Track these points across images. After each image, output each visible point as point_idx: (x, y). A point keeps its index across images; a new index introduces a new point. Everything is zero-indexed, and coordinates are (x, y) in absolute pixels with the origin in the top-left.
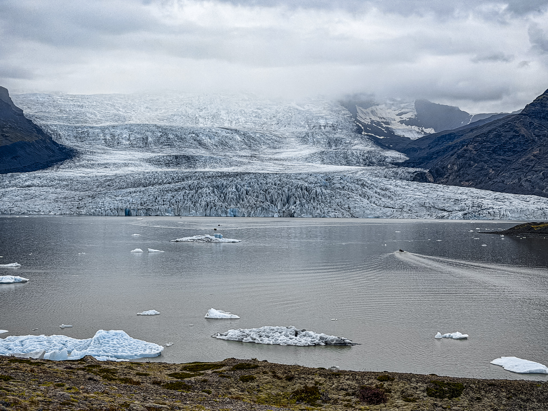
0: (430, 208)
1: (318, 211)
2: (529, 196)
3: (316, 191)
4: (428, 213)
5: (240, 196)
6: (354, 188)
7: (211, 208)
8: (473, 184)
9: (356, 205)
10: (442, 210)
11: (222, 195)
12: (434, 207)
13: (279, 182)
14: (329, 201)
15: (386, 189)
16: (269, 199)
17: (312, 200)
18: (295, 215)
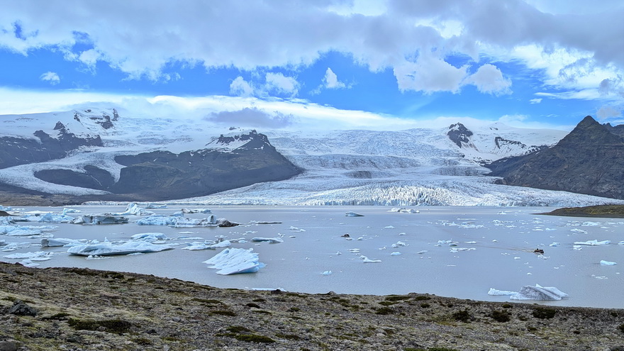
0: (504, 198)
5: (396, 192)
7: (381, 199)
8: (529, 186)
11: (387, 192)
13: (418, 185)
14: (445, 194)
15: (478, 188)
16: (412, 194)
17: (436, 194)
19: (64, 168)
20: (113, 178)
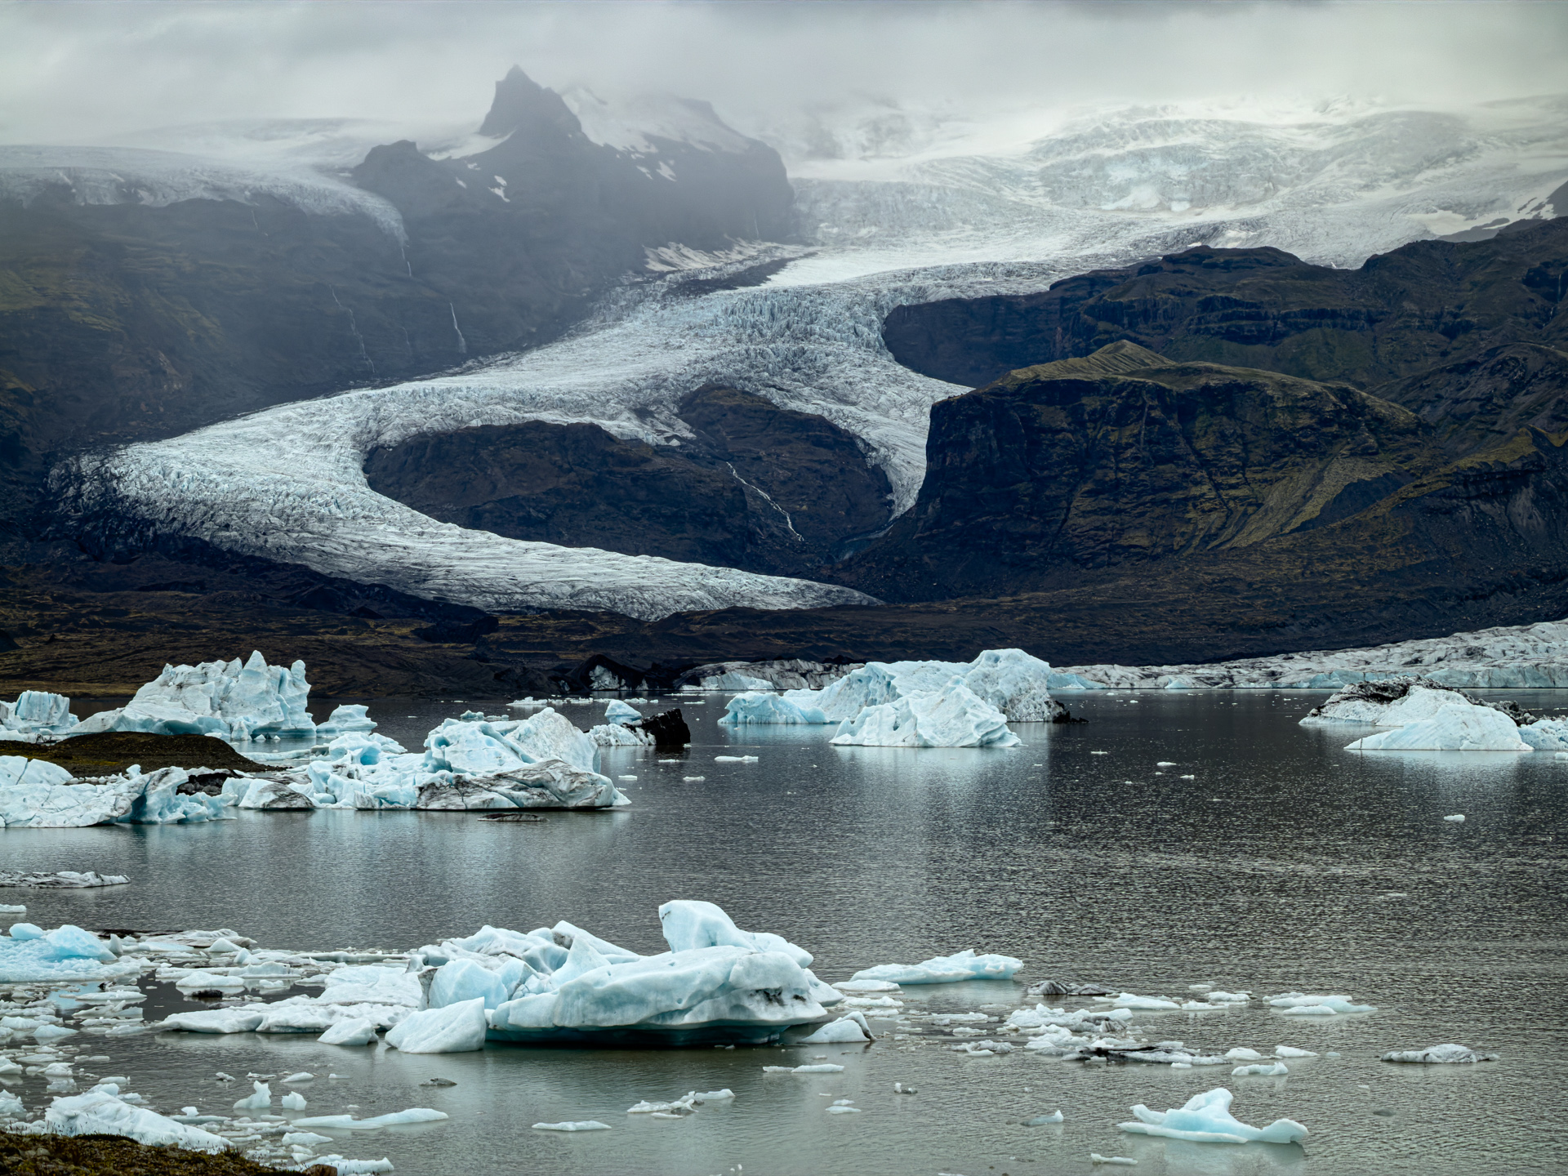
19: (549, 417)
20: (880, 482)
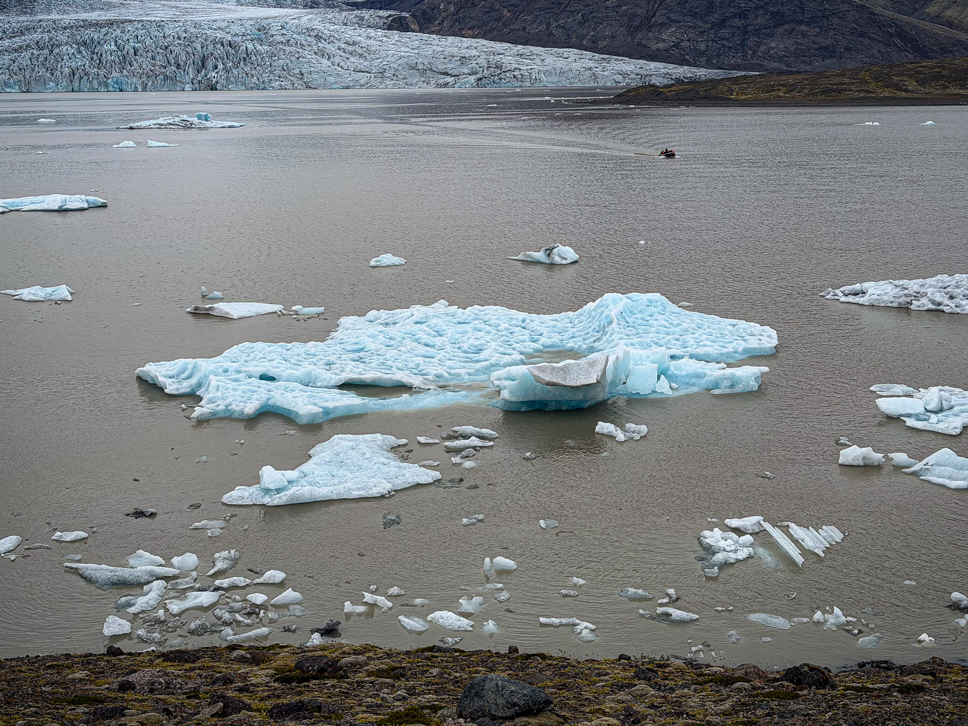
0: (425, 71)
1: (255, 80)
2: (565, 50)
3: (246, 48)
4: (423, 79)
5: (124, 58)
6: (304, 43)
7: (81, 78)
8: (479, 33)
9: (312, 69)
10: (443, 74)
11: (95, 57)
12: (431, 70)
13: (184, 35)
14: (268, 63)
15: (354, 44)
16: (173, 61)
17: (242, 63)
18: (219, 86)
